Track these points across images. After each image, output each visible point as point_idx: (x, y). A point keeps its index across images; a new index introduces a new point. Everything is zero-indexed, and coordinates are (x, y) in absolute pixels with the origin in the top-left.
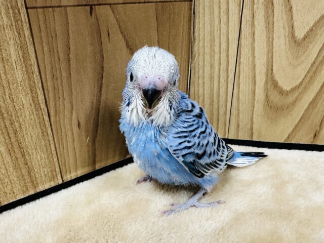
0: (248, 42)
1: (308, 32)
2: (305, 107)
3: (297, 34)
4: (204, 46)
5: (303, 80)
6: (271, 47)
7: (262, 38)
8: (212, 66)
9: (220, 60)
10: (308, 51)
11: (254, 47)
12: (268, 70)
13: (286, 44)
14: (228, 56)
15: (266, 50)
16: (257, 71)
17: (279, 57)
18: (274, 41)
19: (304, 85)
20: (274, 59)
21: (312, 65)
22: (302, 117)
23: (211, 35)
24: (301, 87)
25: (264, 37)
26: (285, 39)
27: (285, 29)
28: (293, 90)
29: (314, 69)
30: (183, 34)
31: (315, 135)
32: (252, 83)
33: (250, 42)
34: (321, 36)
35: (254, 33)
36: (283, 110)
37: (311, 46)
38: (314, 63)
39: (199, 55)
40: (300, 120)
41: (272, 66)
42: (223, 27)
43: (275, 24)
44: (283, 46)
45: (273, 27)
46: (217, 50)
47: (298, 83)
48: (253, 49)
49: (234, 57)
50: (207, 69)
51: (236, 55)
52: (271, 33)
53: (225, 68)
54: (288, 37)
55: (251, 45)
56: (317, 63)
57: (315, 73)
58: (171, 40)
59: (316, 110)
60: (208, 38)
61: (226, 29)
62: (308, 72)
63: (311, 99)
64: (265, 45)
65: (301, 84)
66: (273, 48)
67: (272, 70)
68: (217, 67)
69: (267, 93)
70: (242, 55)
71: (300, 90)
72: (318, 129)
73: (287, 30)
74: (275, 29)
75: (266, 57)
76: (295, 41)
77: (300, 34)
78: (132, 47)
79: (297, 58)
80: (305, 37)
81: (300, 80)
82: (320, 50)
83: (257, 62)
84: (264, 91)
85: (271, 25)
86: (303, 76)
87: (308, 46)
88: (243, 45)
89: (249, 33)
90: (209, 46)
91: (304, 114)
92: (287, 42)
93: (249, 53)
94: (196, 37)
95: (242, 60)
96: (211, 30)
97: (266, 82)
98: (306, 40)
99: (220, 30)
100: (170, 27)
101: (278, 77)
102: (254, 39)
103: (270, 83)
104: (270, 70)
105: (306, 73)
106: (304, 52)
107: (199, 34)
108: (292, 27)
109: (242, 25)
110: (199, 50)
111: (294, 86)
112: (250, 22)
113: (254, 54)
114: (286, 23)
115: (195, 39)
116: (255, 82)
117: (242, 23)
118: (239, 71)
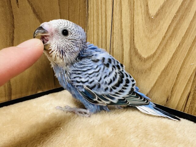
0: (118, 17)
1: (159, 10)
2: (159, 74)
3: (150, 12)
4: (93, 20)
5: (156, 51)
6: (133, 22)
7: (127, 15)
8: (98, 34)
9: (102, 30)
10: (159, 26)
11: (122, 22)
12: (131, 41)
13: (142, 20)
14: (106, 27)
15: (129, 25)
16: (124, 40)
17: (138, 30)
18: (135, 17)
19: (157, 55)
20: (135, 31)
21: (163, 39)
22: (156, 82)
23: (97, 13)
24: (155, 57)
25: (128, 14)
26: (142, 16)
27: (142, 7)
28: (149, 58)
29: (165, 42)
30: (79, 11)
31: (168, 100)
32: (121, 49)
33: (119, 17)
34: (169, 13)
35: (121, 11)
36: (142, 73)
37: (162, 23)
38: (165, 37)
39: (91, 26)
40: (155, 84)
41: (134, 37)
42: (103, 6)
43: (135, 4)
44: (140, 21)
45: (134, 6)
46: (100, 23)
47: (152, 53)
48: (121, 23)
49: (110, 29)
50: (95, 36)
51: (111, 27)
52: (133, 11)
53: (105, 36)
54: (144, 14)
55: (120, 20)
56: (167, 38)
57: (166, 45)
58: (70, 13)
59: (167, 78)
60: (95, 15)
61: (105, 8)
62: (160, 44)
63: (163, 68)
64: (129, 21)
65: (155, 53)
66: (134, 23)
67: (134, 40)
68: (100, 36)
69: (131, 58)
70: (114, 27)
71: (154, 59)
72: (170, 95)
73: (143, 8)
74: (135, 7)
75: (129, 29)
76: (149, 17)
77: (153, 12)
78: (38, 14)
79: (151, 31)
80: (157, 15)
81: (154, 51)
82: (169, 26)
83: (124, 33)
84: (129, 56)
85: (132, 5)
86: (156, 48)
87: (159, 22)
88: (114, 19)
89: (118, 11)
90: (96, 20)
91: (158, 80)
92: (143, 18)
93: (118, 26)
94: (89, 14)
95: (114, 31)
96: (97, 9)
97: (130, 49)
98: (158, 17)
99: (102, 9)
100: (69, 4)
101: (137, 46)
102: (121, 15)
103: (132, 51)
104: (132, 40)
105: (158, 45)
106: (156, 27)
107: (91, 12)
108: (147, 6)
109: (114, 5)
110: (91, 23)
111: (150, 55)
112: (119, 3)
113: (122, 27)
114: (142, 3)
115: (89, 16)
116: (123, 49)
117: (114, 3)
118: (113, 39)
